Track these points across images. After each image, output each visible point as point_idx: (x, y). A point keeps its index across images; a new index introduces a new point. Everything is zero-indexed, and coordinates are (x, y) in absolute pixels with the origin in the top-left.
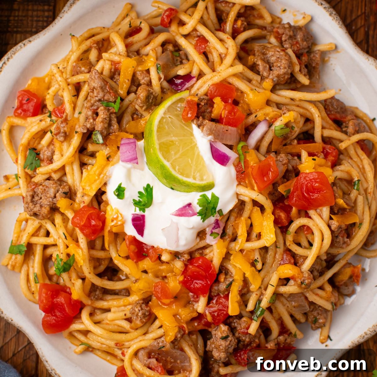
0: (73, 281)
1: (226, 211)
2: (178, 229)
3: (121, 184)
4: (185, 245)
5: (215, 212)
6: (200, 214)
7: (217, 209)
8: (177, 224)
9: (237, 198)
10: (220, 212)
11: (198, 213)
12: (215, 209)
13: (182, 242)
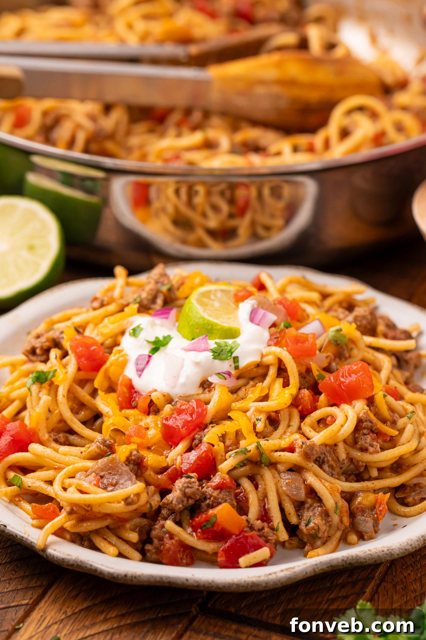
0: (41, 395)
1: (243, 363)
2: (182, 367)
3: (140, 325)
4: (184, 385)
5: (231, 355)
6: (214, 351)
7: (234, 355)
8: (183, 360)
9: (261, 359)
10: (236, 359)
11: (211, 350)
12: (232, 353)
13: (182, 380)
